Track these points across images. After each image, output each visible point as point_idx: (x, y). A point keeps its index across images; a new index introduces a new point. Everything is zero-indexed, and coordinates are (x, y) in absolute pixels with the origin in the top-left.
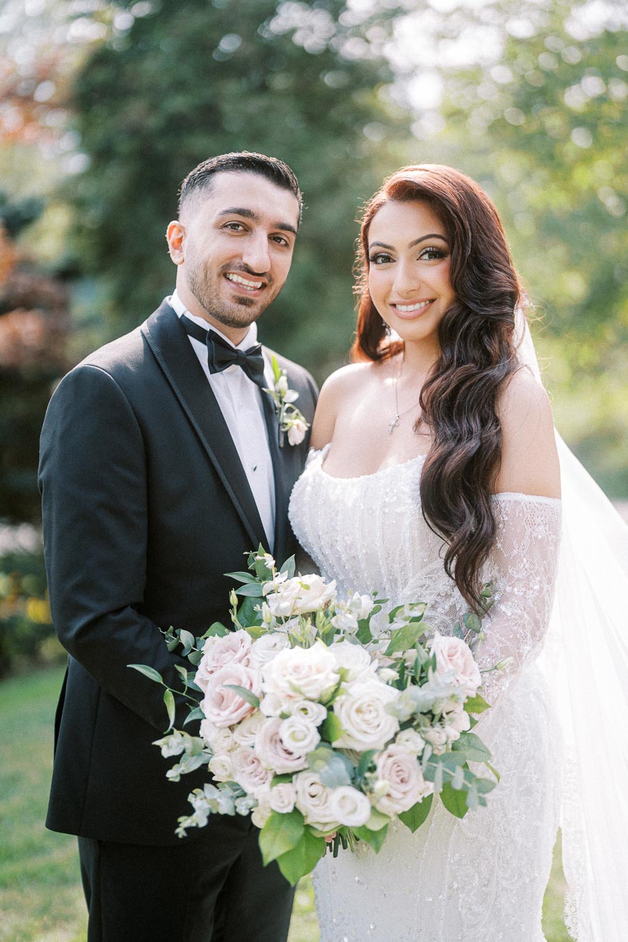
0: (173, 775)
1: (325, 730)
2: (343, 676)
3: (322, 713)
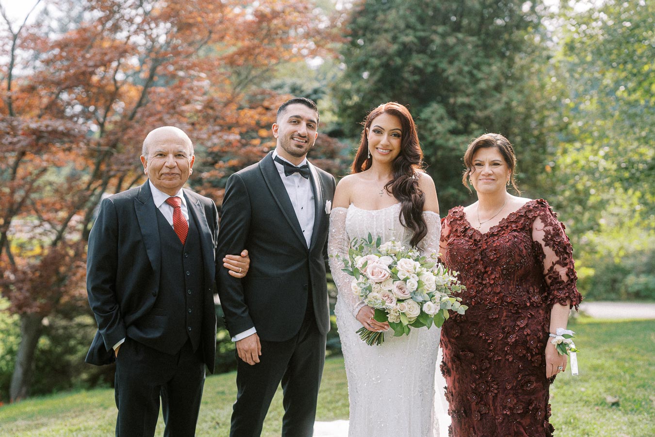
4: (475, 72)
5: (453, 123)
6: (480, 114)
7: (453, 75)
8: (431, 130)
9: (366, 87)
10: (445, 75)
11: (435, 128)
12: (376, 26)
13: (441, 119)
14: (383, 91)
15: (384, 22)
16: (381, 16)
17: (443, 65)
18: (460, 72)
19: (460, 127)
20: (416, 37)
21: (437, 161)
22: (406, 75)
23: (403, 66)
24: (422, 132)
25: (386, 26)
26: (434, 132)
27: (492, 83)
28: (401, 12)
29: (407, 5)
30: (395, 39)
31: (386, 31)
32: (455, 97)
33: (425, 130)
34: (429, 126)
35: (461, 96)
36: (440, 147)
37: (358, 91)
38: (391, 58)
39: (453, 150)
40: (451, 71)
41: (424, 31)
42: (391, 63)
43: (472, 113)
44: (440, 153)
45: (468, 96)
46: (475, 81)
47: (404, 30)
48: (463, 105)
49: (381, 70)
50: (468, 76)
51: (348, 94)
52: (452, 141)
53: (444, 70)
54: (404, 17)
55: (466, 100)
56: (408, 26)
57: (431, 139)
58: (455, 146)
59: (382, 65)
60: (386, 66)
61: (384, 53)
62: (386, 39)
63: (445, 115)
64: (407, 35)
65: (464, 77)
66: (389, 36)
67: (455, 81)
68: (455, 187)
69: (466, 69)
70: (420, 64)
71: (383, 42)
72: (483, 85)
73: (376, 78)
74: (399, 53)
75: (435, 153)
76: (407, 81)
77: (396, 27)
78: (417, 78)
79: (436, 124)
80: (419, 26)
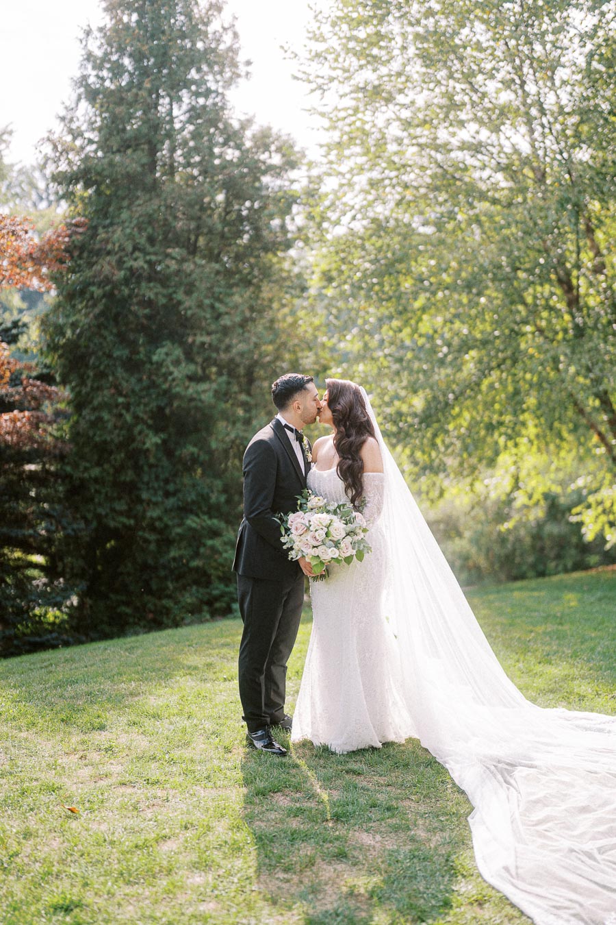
0: (285, 547)
1: (327, 534)
2: (331, 521)
3: (326, 529)
4: (217, 305)
5: (192, 367)
6: (223, 356)
7: (190, 308)
8: (165, 376)
9: (84, 321)
10: (181, 308)
11: (171, 373)
12: (97, 246)
13: (177, 363)
14: (106, 328)
15: (107, 241)
16: (102, 234)
17: (180, 296)
18: (200, 305)
19: (200, 371)
20: (146, 262)
21: (172, 413)
22: (134, 308)
23: (130, 296)
24: (154, 377)
25: (109, 247)
26: (170, 378)
27: (238, 319)
28: (128, 231)
29: (135, 222)
30: (120, 263)
31: (109, 253)
32: (195, 335)
33: (157, 375)
34: (164, 370)
35: (202, 335)
36: (177, 396)
37: (74, 325)
38: (115, 286)
39: (192, 400)
40: (188, 304)
41: (155, 254)
42: (116, 292)
43: (214, 355)
44: (176, 404)
45: (209, 334)
46: (218, 316)
47: (132, 253)
48: (203, 344)
49: (104, 301)
50: (209, 310)
51: (60, 330)
52: (192, 389)
53: (179, 303)
54: (130, 237)
55: (206, 339)
56: (136, 248)
57: (165, 386)
58: (195, 396)
59: (104, 296)
60: (110, 296)
61: (107, 281)
62: (109, 263)
63: (182, 357)
64: (136, 260)
65: (204, 311)
66: (113, 259)
67: (193, 315)
68: (195, 445)
69: (207, 302)
70: (150, 295)
71: (105, 266)
72: (226, 321)
73: (97, 311)
74: (126, 281)
75: (170, 404)
76: (136, 315)
77: (122, 249)
78: (147, 311)
79: (172, 368)
80: (149, 249)
